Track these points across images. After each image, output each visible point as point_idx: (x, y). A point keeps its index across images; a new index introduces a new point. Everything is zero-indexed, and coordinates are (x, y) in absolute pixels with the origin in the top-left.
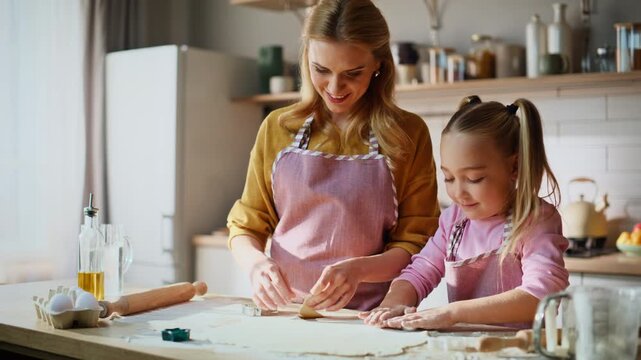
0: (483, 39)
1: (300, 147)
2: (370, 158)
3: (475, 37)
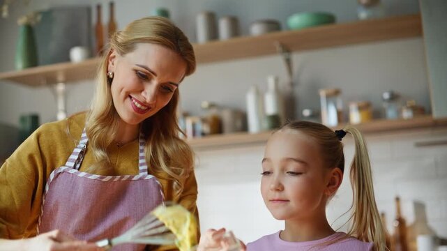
0: (212, 106)
1: (74, 168)
2: (141, 179)
3: (205, 104)
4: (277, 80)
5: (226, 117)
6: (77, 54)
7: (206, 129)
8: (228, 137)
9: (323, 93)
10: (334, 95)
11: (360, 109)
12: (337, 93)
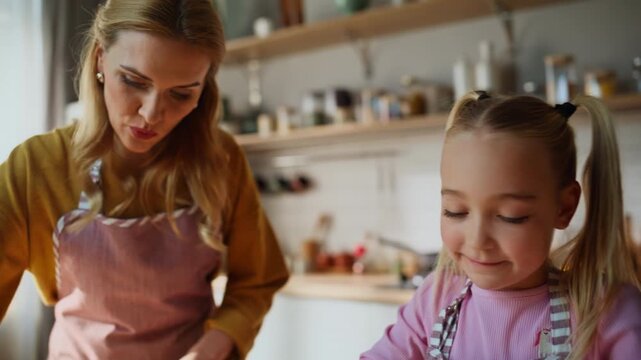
0: (414, 82)
3: (405, 79)
4: (492, 48)
5: (431, 94)
6: (262, 28)
7: (406, 109)
8: (431, 120)
9: (549, 62)
10: (565, 63)
11: (600, 80)
12: (568, 60)
